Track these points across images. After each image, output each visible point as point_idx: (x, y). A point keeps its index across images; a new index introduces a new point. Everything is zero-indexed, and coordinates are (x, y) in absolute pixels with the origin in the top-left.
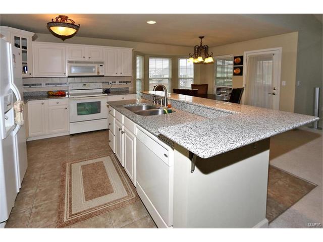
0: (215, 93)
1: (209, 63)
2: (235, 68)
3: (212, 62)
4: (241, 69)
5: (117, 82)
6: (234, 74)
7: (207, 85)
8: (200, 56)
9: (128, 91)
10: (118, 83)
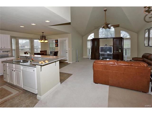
0: (50, 54)
1: (46, 42)
2: (56, 44)
3: (47, 42)
4: (58, 44)
6: (56, 46)
7: (46, 51)
8: (43, 40)
9: (8, 56)
10: (2, 52)
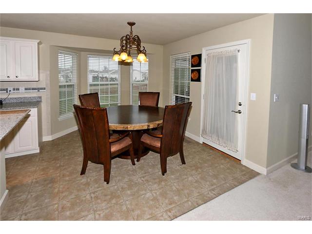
2: (192, 71)
5: (22, 89)
6: (192, 80)
7: (158, 94)
